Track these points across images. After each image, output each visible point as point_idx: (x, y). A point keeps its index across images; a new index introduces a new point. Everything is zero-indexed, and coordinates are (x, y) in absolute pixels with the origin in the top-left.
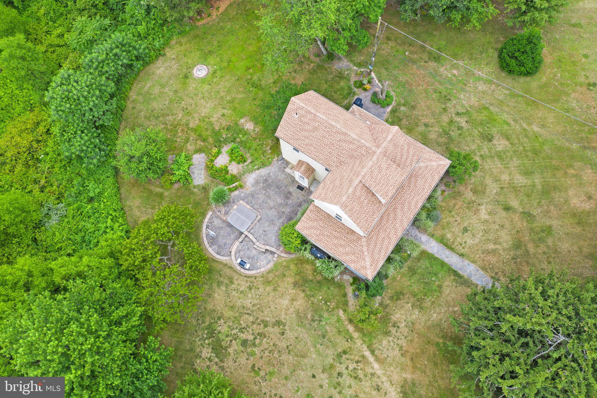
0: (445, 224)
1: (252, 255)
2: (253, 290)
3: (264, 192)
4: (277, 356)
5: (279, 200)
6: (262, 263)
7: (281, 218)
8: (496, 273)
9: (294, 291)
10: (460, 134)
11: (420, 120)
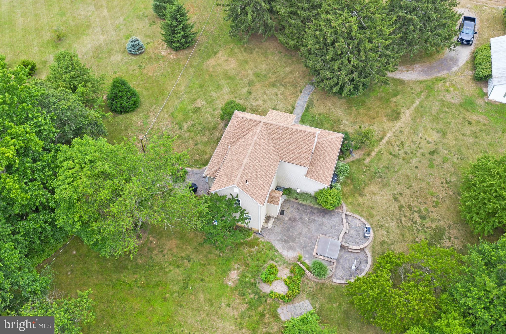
1: (355, 233)
2: (382, 224)
3: (297, 239)
4: (418, 193)
5: (300, 225)
6: (358, 223)
7: (314, 220)
9: (367, 195)
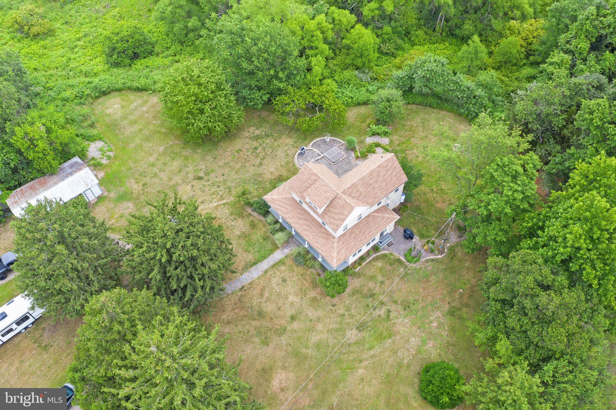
0: (293, 268)
2: (285, 156)
4: (242, 161)
8: (245, 290)
10: (368, 306)
11: (388, 279)
